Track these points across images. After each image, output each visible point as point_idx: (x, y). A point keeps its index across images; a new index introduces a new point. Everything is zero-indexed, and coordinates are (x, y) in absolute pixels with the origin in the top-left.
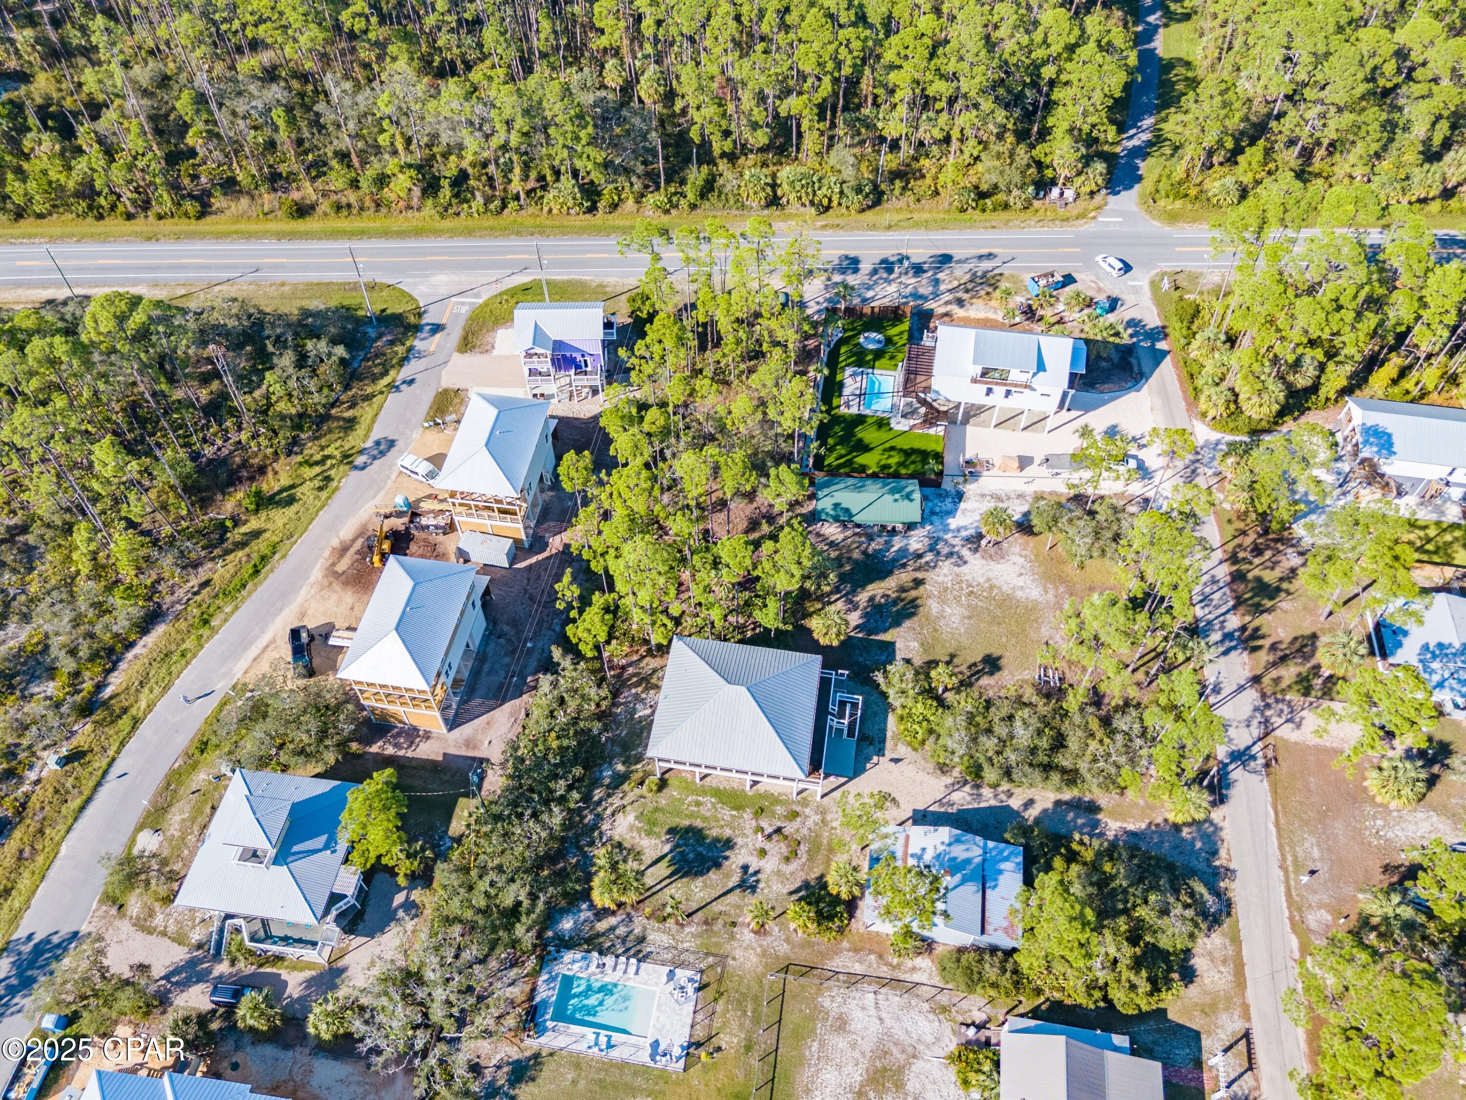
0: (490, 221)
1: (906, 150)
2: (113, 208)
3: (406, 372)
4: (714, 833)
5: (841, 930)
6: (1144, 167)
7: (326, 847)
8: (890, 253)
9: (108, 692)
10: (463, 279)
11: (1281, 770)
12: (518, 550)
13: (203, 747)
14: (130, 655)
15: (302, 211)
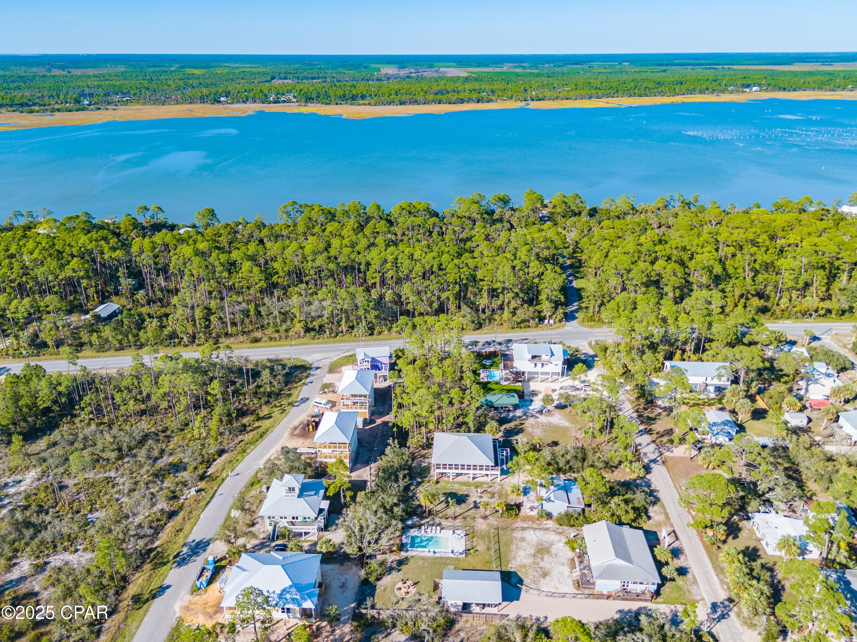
0: (332, 340)
1: (488, 313)
2: (180, 342)
3: (309, 380)
4: (461, 493)
5: (517, 515)
6: (577, 315)
7: (315, 494)
8: (489, 340)
9: (208, 474)
10: (326, 355)
11: (669, 463)
12: (366, 422)
13: (252, 484)
14: (215, 463)
15: (256, 340)
